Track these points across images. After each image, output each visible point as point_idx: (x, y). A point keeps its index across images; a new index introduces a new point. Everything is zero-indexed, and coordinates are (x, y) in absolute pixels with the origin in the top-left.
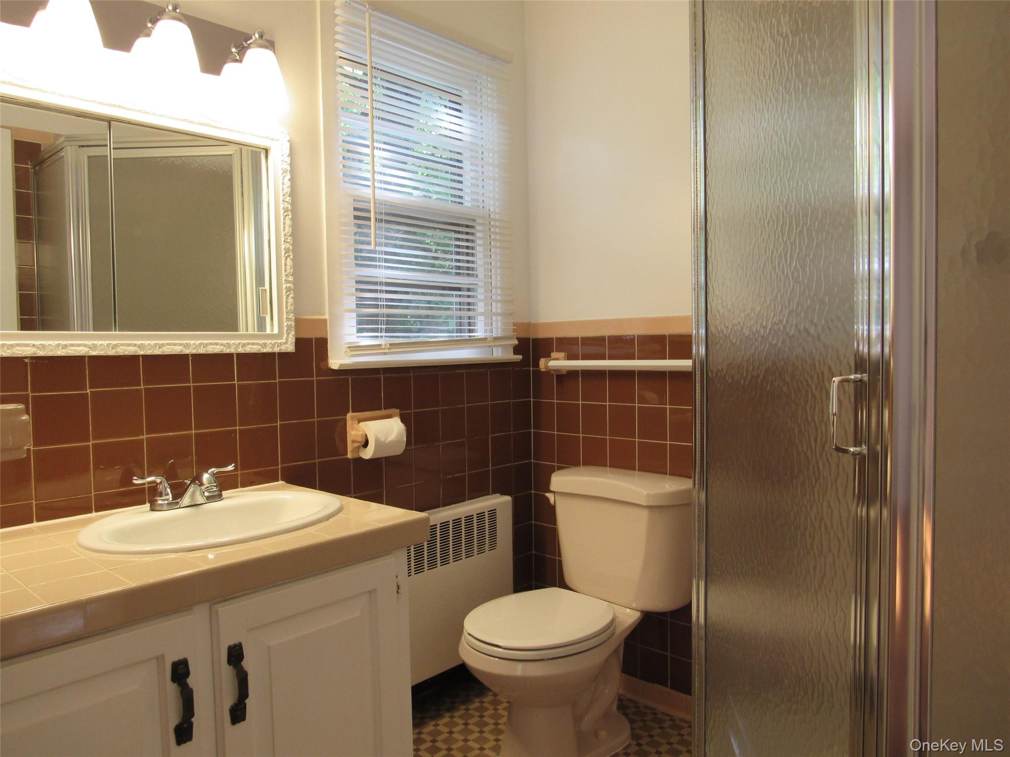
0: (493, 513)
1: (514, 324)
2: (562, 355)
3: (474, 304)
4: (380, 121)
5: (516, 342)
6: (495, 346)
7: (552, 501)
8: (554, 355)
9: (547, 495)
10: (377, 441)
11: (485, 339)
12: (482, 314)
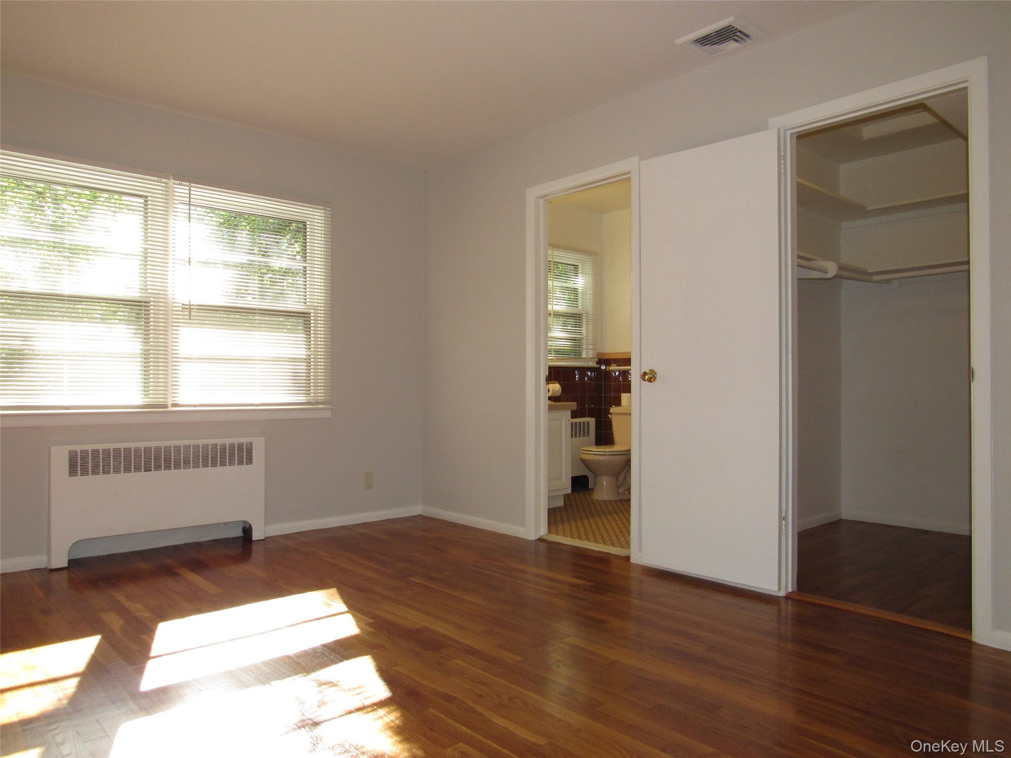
0: (588, 423)
1: (597, 353)
2: (615, 365)
3: (581, 350)
4: (555, 282)
5: (597, 360)
6: (590, 361)
7: (610, 417)
8: (612, 365)
9: (609, 415)
10: (553, 390)
11: (586, 358)
12: (585, 349)
